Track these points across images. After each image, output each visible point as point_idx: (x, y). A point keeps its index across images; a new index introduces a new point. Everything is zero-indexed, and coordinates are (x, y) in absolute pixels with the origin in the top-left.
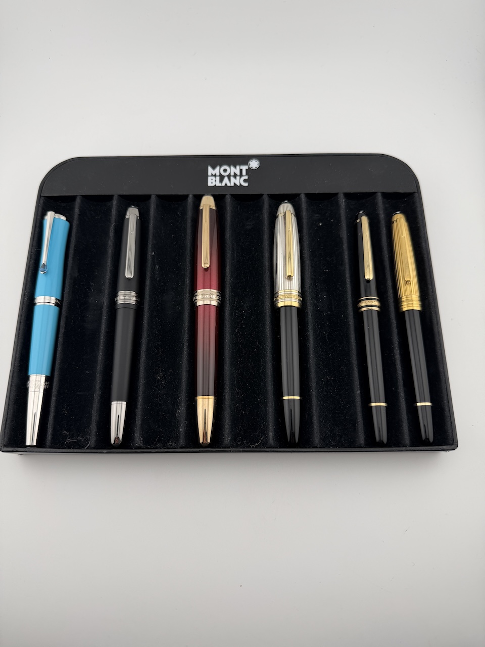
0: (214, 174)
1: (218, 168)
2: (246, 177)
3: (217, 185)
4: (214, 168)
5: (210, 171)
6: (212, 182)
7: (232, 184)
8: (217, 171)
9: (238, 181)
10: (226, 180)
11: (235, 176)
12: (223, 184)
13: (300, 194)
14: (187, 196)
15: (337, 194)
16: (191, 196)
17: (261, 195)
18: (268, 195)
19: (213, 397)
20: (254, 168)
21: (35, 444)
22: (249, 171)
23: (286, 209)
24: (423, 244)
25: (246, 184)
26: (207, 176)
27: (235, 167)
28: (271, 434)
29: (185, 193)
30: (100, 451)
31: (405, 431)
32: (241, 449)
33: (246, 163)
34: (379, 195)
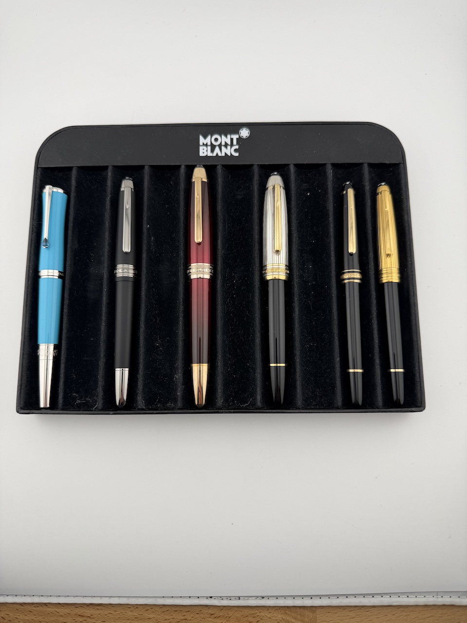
0: (205, 144)
1: (209, 137)
2: (237, 147)
3: (208, 155)
4: (205, 137)
5: (202, 140)
6: (204, 152)
7: (223, 154)
8: (208, 140)
9: (229, 151)
10: (217, 150)
11: (226, 145)
12: (215, 154)
13: (289, 165)
14: (180, 166)
15: (325, 164)
16: (183, 167)
17: (252, 165)
18: (258, 165)
19: (207, 365)
20: (244, 137)
21: (48, 406)
22: (240, 140)
23: (275, 181)
24: (406, 216)
25: (237, 154)
26: (199, 145)
27: (226, 137)
28: (259, 398)
29: (178, 164)
30: (107, 412)
31: (379, 394)
32: (232, 411)
33: (237, 132)
34: (366, 165)
